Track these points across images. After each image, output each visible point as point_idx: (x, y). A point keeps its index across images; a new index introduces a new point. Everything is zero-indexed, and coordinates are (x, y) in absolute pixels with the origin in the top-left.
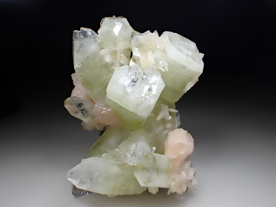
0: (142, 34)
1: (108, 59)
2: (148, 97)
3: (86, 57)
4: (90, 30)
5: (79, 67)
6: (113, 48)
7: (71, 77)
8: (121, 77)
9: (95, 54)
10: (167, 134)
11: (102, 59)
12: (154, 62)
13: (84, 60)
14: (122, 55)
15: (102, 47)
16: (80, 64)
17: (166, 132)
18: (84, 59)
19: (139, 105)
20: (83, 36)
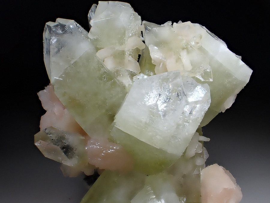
0: (162, 25)
1: (110, 65)
2: (186, 124)
3: (72, 62)
4: (73, 21)
5: (60, 79)
6: (119, 48)
7: (38, 97)
8: (147, 94)
9: (88, 58)
10: (199, 176)
11: (101, 65)
12: (190, 68)
13: (69, 68)
14: (130, 58)
15: (97, 46)
16: (62, 74)
17: (196, 172)
18: (69, 66)
19: (174, 137)
20: (62, 31)
